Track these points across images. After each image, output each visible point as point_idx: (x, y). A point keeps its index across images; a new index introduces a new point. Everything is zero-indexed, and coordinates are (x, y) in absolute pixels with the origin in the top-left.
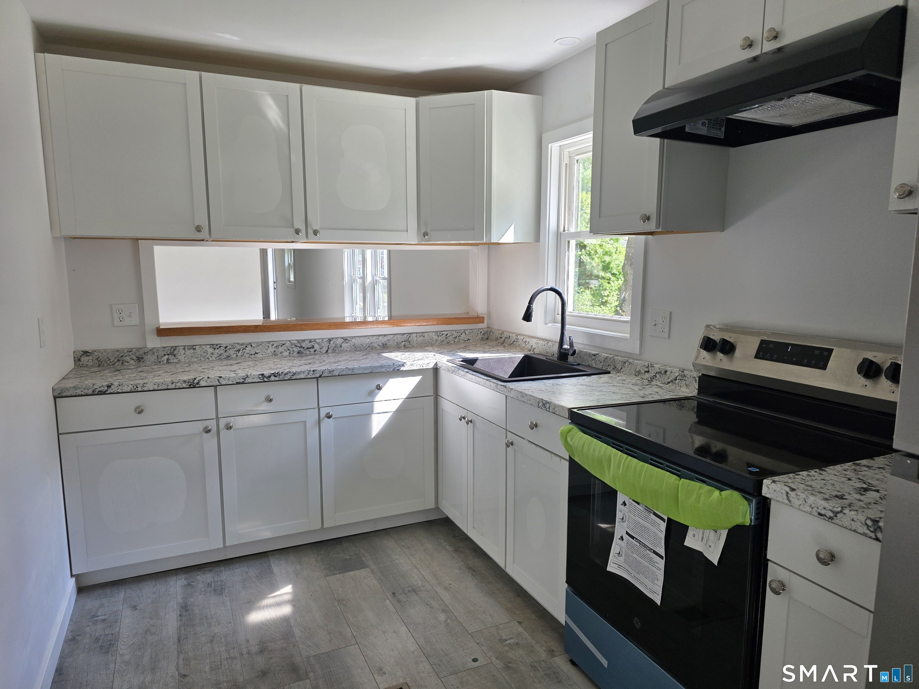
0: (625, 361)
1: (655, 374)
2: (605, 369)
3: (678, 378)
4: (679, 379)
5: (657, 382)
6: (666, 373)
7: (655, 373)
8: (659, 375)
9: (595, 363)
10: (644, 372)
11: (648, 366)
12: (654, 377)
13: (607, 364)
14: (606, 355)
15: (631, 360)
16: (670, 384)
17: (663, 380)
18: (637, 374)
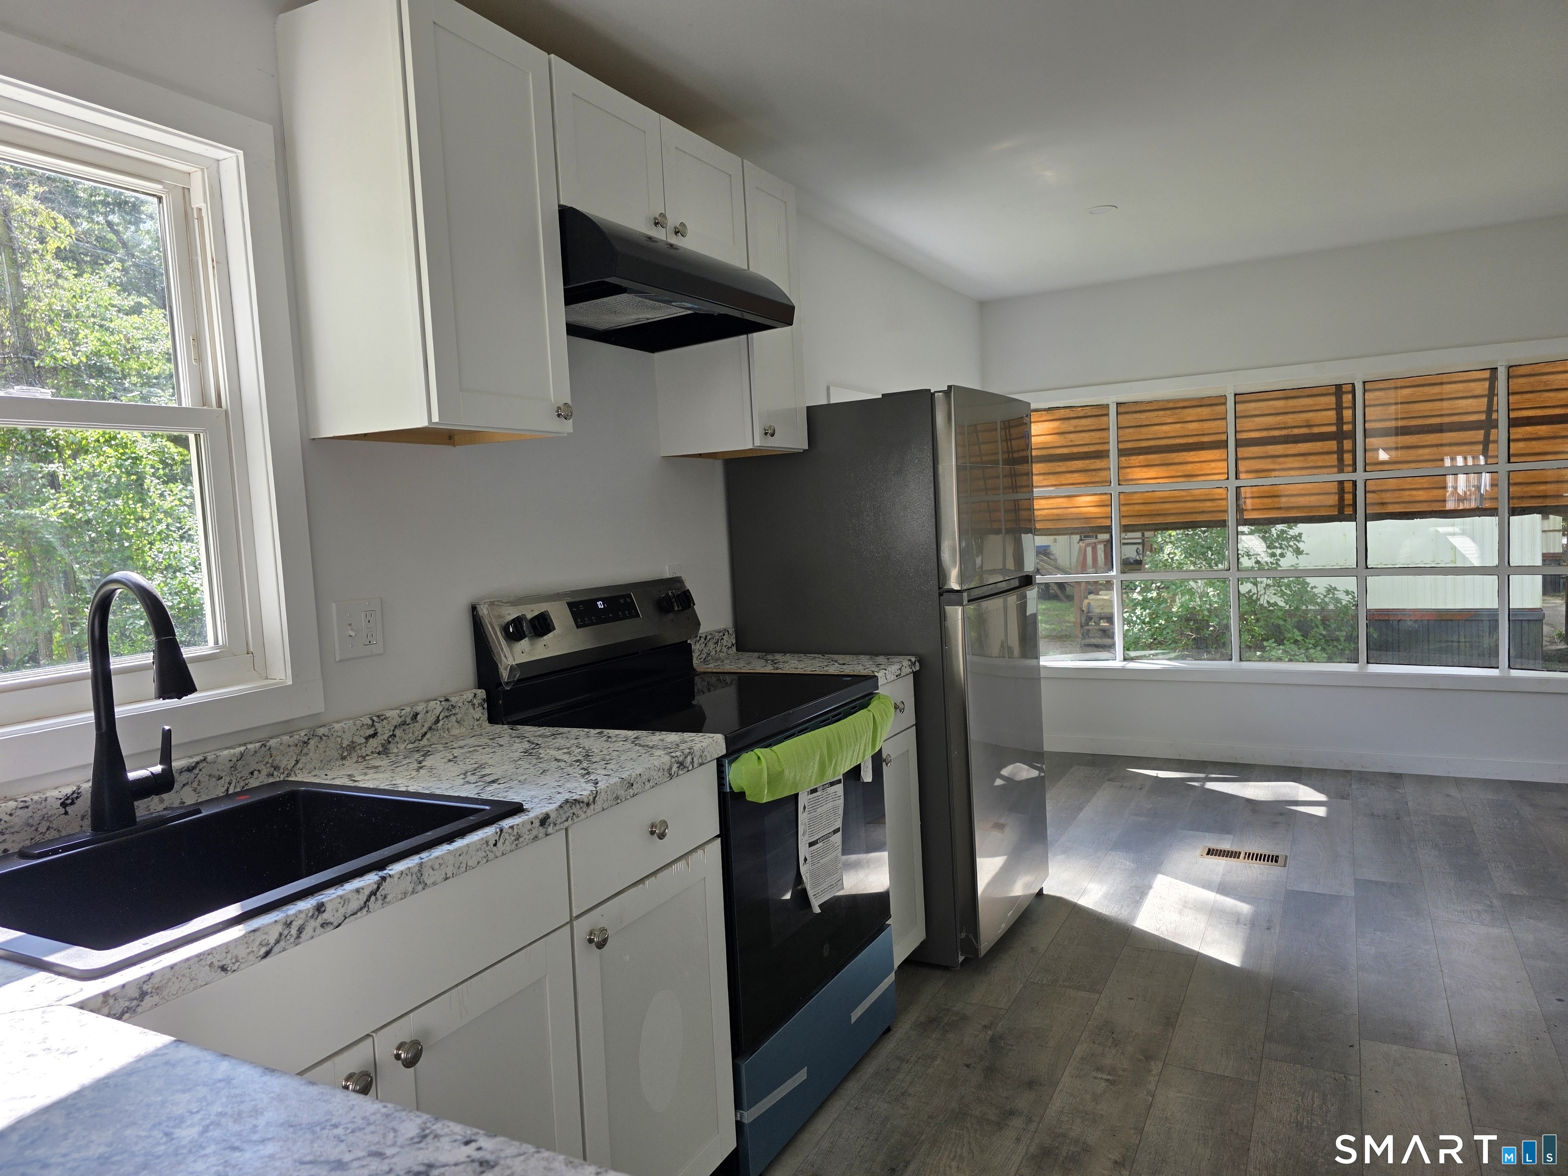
0: (306, 739)
1: (391, 733)
2: (238, 789)
3: (441, 718)
4: (443, 719)
5: (398, 746)
6: (416, 718)
7: (392, 728)
8: (401, 730)
9: (195, 790)
10: (364, 740)
11: (373, 721)
12: (390, 739)
13: (245, 773)
14: (232, 751)
15: (321, 731)
16: (428, 736)
17: (411, 735)
18: (345, 754)
